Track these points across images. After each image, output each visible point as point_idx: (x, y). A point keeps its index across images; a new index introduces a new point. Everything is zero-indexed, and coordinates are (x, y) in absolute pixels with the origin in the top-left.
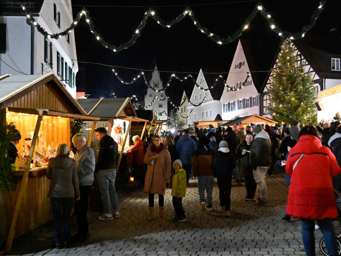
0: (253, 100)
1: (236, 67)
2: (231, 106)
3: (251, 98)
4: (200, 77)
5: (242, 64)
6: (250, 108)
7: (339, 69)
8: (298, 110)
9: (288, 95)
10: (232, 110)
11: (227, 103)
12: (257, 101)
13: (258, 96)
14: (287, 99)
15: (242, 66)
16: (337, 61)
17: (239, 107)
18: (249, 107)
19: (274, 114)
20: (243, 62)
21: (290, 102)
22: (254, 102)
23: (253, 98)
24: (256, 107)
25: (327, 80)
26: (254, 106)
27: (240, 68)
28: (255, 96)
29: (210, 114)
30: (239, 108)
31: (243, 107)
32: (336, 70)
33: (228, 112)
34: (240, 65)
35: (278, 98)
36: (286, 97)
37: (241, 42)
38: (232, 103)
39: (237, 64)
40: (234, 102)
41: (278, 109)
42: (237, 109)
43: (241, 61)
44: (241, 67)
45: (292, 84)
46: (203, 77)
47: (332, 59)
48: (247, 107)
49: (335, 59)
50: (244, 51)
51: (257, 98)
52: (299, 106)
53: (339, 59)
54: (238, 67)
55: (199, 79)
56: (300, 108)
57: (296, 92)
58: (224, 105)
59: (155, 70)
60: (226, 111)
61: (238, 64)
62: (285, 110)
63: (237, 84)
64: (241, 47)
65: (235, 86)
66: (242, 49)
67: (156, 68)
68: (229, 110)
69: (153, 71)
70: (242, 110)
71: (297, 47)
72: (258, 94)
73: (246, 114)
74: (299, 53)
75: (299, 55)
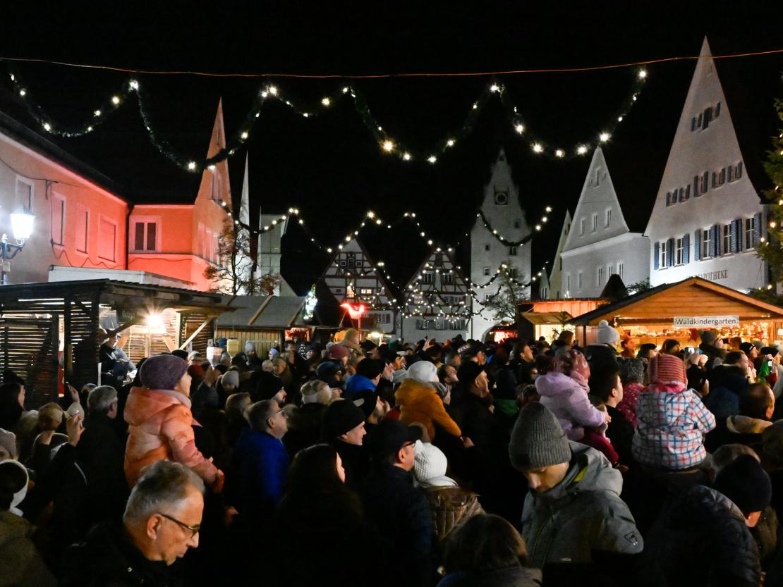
0: (744, 227)
1: (694, 124)
2: (676, 250)
3: (738, 222)
4: (596, 166)
5: (714, 114)
6: (735, 256)
10: (678, 262)
11: (665, 240)
12: (759, 233)
13: (760, 215)
15: (711, 120)
17: (702, 253)
18: (731, 251)
20: (715, 106)
22: (748, 234)
23: (744, 223)
26: (748, 247)
27: (706, 126)
28: (751, 216)
30: (701, 256)
31: (714, 254)
33: (669, 268)
34: (708, 116)
38: (679, 241)
39: (697, 116)
40: (685, 237)
42: (696, 259)
43: (709, 106)
44: (709, 123)
48: (726, 251)
51: (757, 222)
54: (699, 126)
55: (593, 175)
58: (657, 246)
59: (499, 159)
60: (663, 266)
61: (701, 115)
63: (696, 179)
64: (711, 60)
65: (689, 187)
67: (502, 153)
68: (671, 263)
69: (495, 162)
70: (711, 263)
72: (761, 208)
73: (722, 274)
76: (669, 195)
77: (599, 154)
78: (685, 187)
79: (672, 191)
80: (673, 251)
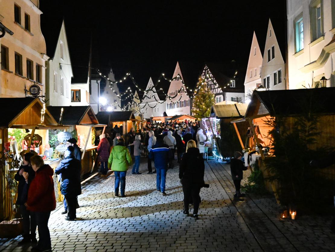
3: (185, 101)
4: (150, 83)
6: (184, 107)
9: (202, 105)
10: (173, 108)
11: (170, 103)
12: (189, 103)
16: (233, 81)
19: (195, 114)
21: (202, 108)
22: (187, 103)
25: (227, 93)
26: (187, 106)
28: (187, 100)
29: (158, 110)
30: (178, 107)
31: (180, 106)
32: (232, 87)
35: (198, 106)
36: (201, 106)
37: (179, 63)
38: (173, 103)
41: (197, 112)
42: (176, 108)
45: (204, 98)
46: (152, 83)
47: (230, 80)
48: (182, 106)
51: (188, 101)
52: (206, 110)
53: (234, 81)
55: (149, 85)
56: (207, 112)
57: (205, 103)
58: (168, 104)
59: (110, 72)
60: (169, 108)
63: (176, 91)
64: (179, 67)
66: (179, 68)
67: (111, 70)
68: (171, 108)
69: (109, 73)
70: (180, 109)
71: (211, 73)
72: (189, 99)
73: (182, 111)
74: (212, 76)
75: (212, 77)
76: (170, 93)
77: (151, 80)
78: (174, 92)
79: (171, 93)
80: (171, 106)
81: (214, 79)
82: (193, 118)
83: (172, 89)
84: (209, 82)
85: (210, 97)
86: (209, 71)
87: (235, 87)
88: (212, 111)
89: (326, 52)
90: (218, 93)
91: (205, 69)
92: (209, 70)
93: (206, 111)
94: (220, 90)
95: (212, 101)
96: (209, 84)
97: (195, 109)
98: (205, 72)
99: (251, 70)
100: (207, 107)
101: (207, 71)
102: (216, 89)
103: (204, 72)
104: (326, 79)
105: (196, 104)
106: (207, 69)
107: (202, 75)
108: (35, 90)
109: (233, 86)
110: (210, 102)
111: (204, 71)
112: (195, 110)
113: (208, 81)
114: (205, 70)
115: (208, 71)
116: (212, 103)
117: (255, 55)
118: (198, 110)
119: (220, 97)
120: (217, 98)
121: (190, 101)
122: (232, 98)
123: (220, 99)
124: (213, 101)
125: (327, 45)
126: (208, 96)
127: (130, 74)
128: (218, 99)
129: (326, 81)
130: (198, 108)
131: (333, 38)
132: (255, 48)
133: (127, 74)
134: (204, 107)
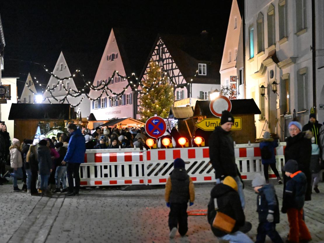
0: (126, 97)
1: (108, 58)
2: (102, 102)
5: (115, 56)
6: (123, 106)
7: (205, 74)
8: (161, 115)
9: (154, 103)
10: (103, 107)
12: (131, 99)
13: (131, 94)
14: (153, 106)
15: (114, 58)
16: (204, 66)
17: (112, 104)
18: (122, 104)
19: (144, 117)
20: (116, 54)
21: (155, 108)
22: (127, 99)
23: (126, 96)
24: (130, 106)
25: (193, 85)
26: (128, 104)
27: (112, 60)
28: (128, 94)
31: (116, 105)
32: (202, 74)
33: (99, 109)
34: (113, 57)
35: (148, 105)
36: (153, 105)
37: (114, 31)
38: (103, 99)
39: (109, 55)
40: (105, 98)
41: (147, 113)
42: (109, 106)
43: (114, 53)
44: (114, 60)
45: (158, 93)
46: (64, 62)
47: (199, 64)
48: (120, 104)
49: (202, 64)
50: (117, 41)
51: (130, 96)
53: (206, 65)
54: (110, 59)
55: (59, 65)
57: (160, 100)
58: (93, 100)
60: (96, 108)
61: (111, 55)
62: (152, 114)
64: (114, 37)
65: (106, 80)
66: (115, 40)
68: (100, 107)
70: (115, 108)
71: (168, 51)
72: (132, 92)
73: (119, 112)
74: (170, 56)
75: (170, 58)
76: (98, 82)
79: (100, 81)
80: (100, 103)
81: (173, 61)
82: (141, 124)
83: (101, 75)
84: (165, 66)
85: (166, 92)
86: (165, 48)
87: (206, 75)
88: (171, 113)
89: (264, 65)
90: (180, 83)
91: (158, 44)
92: (164, 46)
93: (161, 113)
94: (181, 80)
95: (169, 98)
96: (165, 69)
97: (144, 109)
98: (159, 49)
99: (229, 51)
100: (162, 106)
101: (161, 47)
102: (177, 78)
103: (157, 50)
104: (265, 88)
105: (145, 102)
106: (162, 45)
107: (154, 54)
108: (2, 91)
109: (204, 73)
110: (167, 99)
111: (157, 48)
112: (143, 111)
113: (163, 64)
114: (159, 46)
115: (163, 49)
116: (169, 101)
117: (235, 29)
118: (148, 111)
119: (183, 91)
120: (178, 92)
121: (133, 95)
122: (200, 92)
123: (183, 94)
124: (171, 97)
125: (265, 60)
126: (163, 90)
127: (79, 71)
128: (180, 94)
129: (264, 89)
130: (148, 107)
131: (269, 55)
132: (236, 17)
133: (77, 71)
134: (157, 106)
